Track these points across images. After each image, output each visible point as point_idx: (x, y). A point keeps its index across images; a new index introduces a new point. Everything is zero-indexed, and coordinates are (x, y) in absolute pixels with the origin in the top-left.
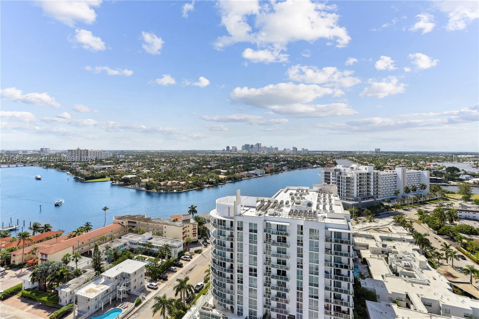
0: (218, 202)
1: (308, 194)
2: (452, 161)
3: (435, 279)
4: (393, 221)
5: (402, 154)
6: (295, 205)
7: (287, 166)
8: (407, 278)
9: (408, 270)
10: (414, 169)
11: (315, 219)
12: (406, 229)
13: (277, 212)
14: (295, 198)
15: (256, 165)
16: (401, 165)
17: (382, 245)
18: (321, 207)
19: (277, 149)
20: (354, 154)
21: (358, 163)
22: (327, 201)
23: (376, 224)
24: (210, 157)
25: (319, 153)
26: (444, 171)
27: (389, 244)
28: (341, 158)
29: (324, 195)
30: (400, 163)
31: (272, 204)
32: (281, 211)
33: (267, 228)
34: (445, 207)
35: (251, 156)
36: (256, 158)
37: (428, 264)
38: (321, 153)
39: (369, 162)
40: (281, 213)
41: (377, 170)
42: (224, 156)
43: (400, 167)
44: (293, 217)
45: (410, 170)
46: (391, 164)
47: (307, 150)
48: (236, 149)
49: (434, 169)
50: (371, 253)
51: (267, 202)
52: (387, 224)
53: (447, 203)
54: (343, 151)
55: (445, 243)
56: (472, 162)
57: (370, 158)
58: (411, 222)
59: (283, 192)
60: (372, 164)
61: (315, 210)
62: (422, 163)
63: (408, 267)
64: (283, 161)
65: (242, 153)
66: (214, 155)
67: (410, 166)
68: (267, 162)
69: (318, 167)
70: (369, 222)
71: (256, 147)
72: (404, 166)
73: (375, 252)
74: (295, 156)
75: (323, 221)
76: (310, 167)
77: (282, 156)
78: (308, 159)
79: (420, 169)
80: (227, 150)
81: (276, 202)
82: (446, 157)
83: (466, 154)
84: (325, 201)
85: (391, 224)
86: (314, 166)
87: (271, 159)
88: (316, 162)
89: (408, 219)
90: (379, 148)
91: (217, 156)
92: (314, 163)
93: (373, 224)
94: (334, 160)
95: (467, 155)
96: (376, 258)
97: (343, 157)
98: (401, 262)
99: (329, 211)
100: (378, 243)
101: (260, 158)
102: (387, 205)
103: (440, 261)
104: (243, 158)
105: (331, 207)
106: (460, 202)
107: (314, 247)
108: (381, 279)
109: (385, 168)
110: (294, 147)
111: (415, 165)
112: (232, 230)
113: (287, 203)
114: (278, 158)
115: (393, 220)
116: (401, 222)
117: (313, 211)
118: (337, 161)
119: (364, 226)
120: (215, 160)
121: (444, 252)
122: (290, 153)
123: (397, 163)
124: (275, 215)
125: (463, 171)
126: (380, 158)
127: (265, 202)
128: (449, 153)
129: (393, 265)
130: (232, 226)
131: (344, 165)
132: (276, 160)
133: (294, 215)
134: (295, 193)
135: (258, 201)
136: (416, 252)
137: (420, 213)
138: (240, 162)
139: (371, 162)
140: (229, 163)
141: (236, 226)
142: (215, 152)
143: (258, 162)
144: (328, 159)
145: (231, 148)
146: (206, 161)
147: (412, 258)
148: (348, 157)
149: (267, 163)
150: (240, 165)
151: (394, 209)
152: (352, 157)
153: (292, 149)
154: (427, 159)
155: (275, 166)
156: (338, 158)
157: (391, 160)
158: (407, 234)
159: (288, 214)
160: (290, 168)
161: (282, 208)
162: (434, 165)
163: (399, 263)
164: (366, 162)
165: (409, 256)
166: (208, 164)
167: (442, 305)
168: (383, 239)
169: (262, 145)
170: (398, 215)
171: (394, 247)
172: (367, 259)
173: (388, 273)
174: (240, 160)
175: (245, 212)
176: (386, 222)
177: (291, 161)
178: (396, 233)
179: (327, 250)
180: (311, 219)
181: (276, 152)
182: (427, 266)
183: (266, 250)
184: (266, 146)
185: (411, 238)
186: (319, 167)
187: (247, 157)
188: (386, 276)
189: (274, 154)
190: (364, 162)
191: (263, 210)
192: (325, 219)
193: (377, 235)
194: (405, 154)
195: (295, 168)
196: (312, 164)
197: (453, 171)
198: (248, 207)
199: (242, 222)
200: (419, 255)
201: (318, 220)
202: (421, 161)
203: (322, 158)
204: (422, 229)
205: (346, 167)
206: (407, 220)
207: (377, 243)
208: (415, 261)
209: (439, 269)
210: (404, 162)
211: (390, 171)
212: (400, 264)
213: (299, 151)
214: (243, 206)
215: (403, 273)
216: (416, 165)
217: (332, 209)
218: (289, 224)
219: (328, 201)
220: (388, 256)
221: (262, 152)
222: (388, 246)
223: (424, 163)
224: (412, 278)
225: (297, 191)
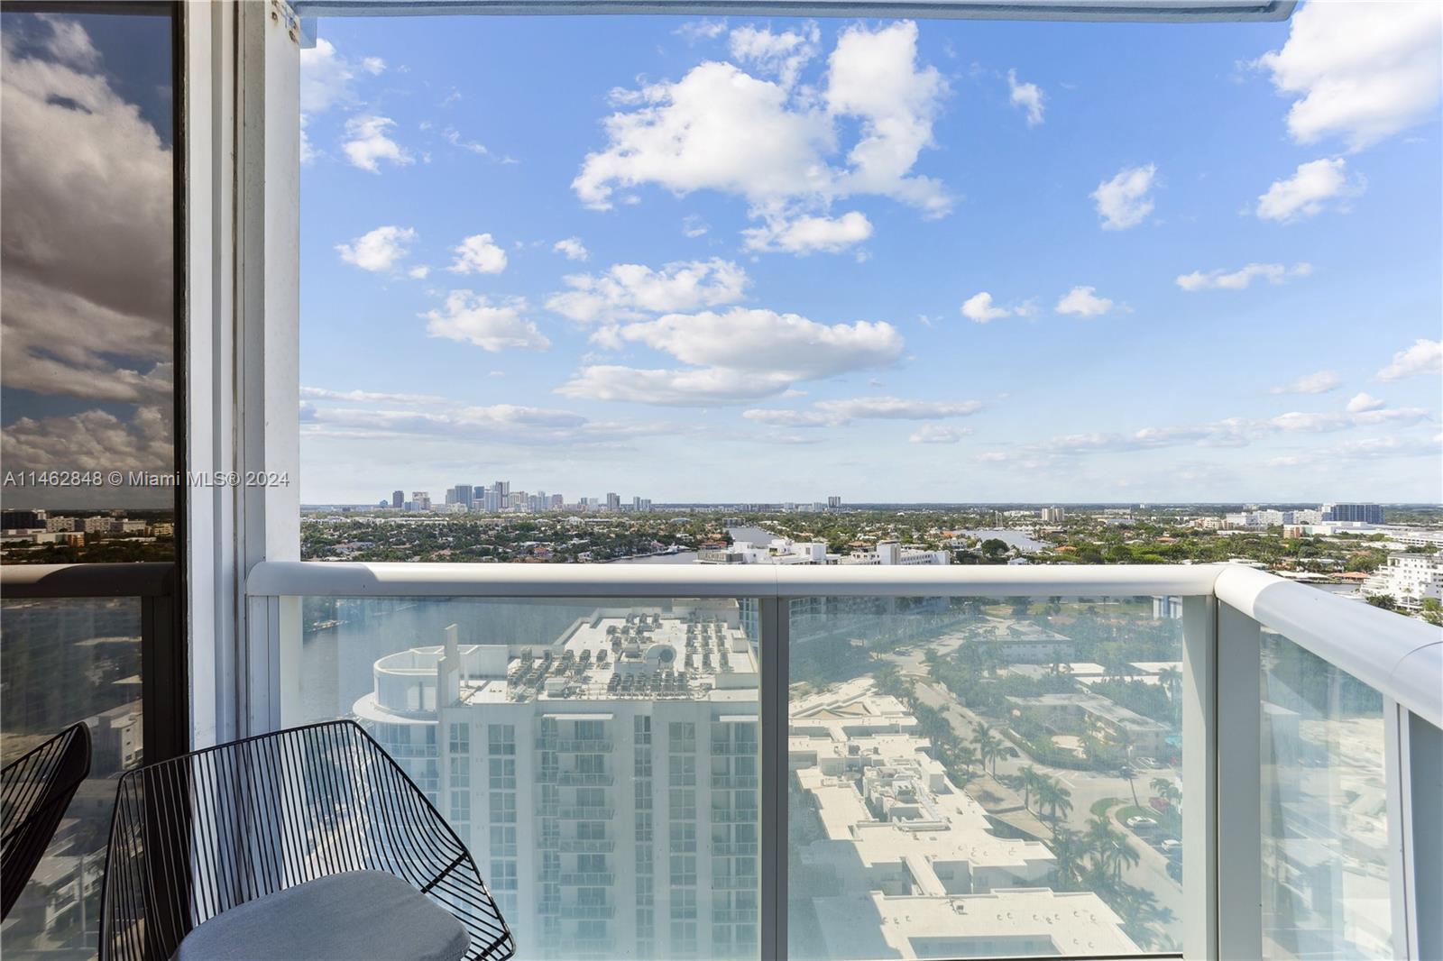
0: (384, 671)
1: (660, 626)
2: (993, 525)
3: (961, 813)
4: (872, 686)
5: (891, 510)
6: (626, 660)
7: (593, 551)
8: (905, 822)
9: (907, 802)
10: (918, 548)
11: (682, 694)
12: (902, 702)
13: (572, 684)
14: (623, 641)
15: (496, 549)
16: (888, 540)
17: (847, 749)
18: (698, 660)
19: (558, 498)
20: (778, 512)
21: (786, 538)
22: (713, 642)
23: (834, 698)
24: (336, 528)
25: (683, 510)
26: (978, 550)
27: (865, 744)
28: (743, 524)
29: (703, 626)
30: (886, 534)
31: (556, 664)
32: (586, 680)
33: (546, 734)
34: (981, 639)
35: (476, 523)
36: (494, 529)
37: (947, 781)
38: (688, 510)
39: (813, 533)
40: (584, 687)
41: (834, 553)
42: (385, 522)
43: (887, 543)
44: (622, 695)
45: (909, 551)
46: (867, 537)
47: (650, 501)
48: (426, 500)
49: (958, 548)
50: (824, 774)
51: (540, 658)
52: (859, 693)
53: (984, 629)
54: (748, 503)
55: (980, 725)
56: (1031, 528)
57: (817, 523)
58: (913, 683)
59: (586, 627)
60: (822, 539)
61: (682, 670)
62: (933, 531)
63: (907, 795)
64: (580, 536)
65: (449, 512)
66: (349, 521)
67: (906, 542)
68: (531, 541)
69: (680, 551)
70: (818, 693)
71: (492, 494)
72: (896, 540)
73: (832, 770)
74: (614, 520)
75: (706, 699)
76: (659, 552)
77: (574, 520)
78: (653, 528)
79: (931, 546)
80: (395, 505)
81: (569, 656)
82: (982, 515)
83: (1019, 507)
84: (707, 644)
85: (869, 693)
86: (673, 548)
87: (541, 532)
88: (673, 537)
89: (905, 676)
90: (838, 496)
91: (361, 524)
92: (668, 539)
93: (827, 698)
94: (724, 530)
95: (1020, 510)
96: (835, 786)
97: (748, 520)
98: (890, 785)
99: (718, 669)
100: (840, 745)
101: (506, 528)
102: (858, 644)
103: (971, 768)
104: (451, 528)
105: (724, 657)
106: (1009, 622)
107: (682, 774)
108: (848, 837)
109: (852, 548)
110: (611, 494)
111: (918, 539)
112: (434, 754)
113: (602, 656)
114: (563, 527)
115: (872, 681)
116: (889, 684)
117: (676, 674)
118: (733, 533)
119: (806, 705)
120: (355, 536)
121: (978, 746)
122: (598, 512)
123: (880, 533)
124: (567, 692)
125: (1014, 550)
126: (840, 521)
127: (537, 661)
128: (989, 507)
129: (874, 796)
130: (433, 742)
131: (751, 544)
132: (556, 534)
133: (624, 688)
134: (621, 627)
135: (511, 658)
136: (924, 754)
137: (931, 657)
138: (440, 541)
139: (818, 533)
140: (402, 547)
141: (445, 739)
142: (352, 510)
143: (501, 539)
144: (708, 527)
145: (408, 498)
146: (320, 542)
147: (916, 771)
148: (762, 520)
149: (529, 543)
150: (442, 552)
151: (874, 655)
152: (772, 520)
153: (604, 500)
154: (945, 522)
155: (555, 550)
156: (736, 524)
157: (867, 526)
158: (903, 713)
159: (606, 687)
160: (599, 555)
161: (588, 673)
162: (958, 537)
163: (887, 788)
164: (807, 534)
165: (909, 766)
166: (329, 551)
167: (974, 868)
168: (850, 732)
169: (513, 489)
170: (884, 669)
171: (876, 751)
172: (813, 791)
173: (862, 818)
174: (442, 535)
175: (473, 694)
176: (858, 687)
177: (603, 534)
178: (880, 714)
179: (718, 779)
180: (672, 695)
181: (556, 508)
182: (945, 785)
183: (544, 801)
184: (526, 492)
185: (913, 721)
186: (683, 551)
187: (463, 527)
188: (858, 826)
189: (551, 514)
190: (803, 534)
191: (530, 683)
192: (711, 692)
193: (836, 726)
194: (895, 510)
195: (616, 556)
196: (663, 543)
197: (996, 549)
198: (481, 677)
199: (465, 728)
200: (929, 760)
201: (691, 697)
202: (932, 527)
203: (692, 526)
204: (934, 695)
205: (759, 548)
206: (903, 679)
207: (836, 745)
208: (920, 778)
209: (969, 786)
210: (896, 531)
211: (865, 554)
212: (890, 790)
213: (624, 506)
214: (466, 676)
215: (895, 812)
216: (921, 539)
217: (726, 663)
218: (610, 717)
219: (715, 644)
220: (863, 774)
221: (511, 509)
222: (862, 749)
223: (938, 532)
224: (915, 820)
225: (627, 621)
